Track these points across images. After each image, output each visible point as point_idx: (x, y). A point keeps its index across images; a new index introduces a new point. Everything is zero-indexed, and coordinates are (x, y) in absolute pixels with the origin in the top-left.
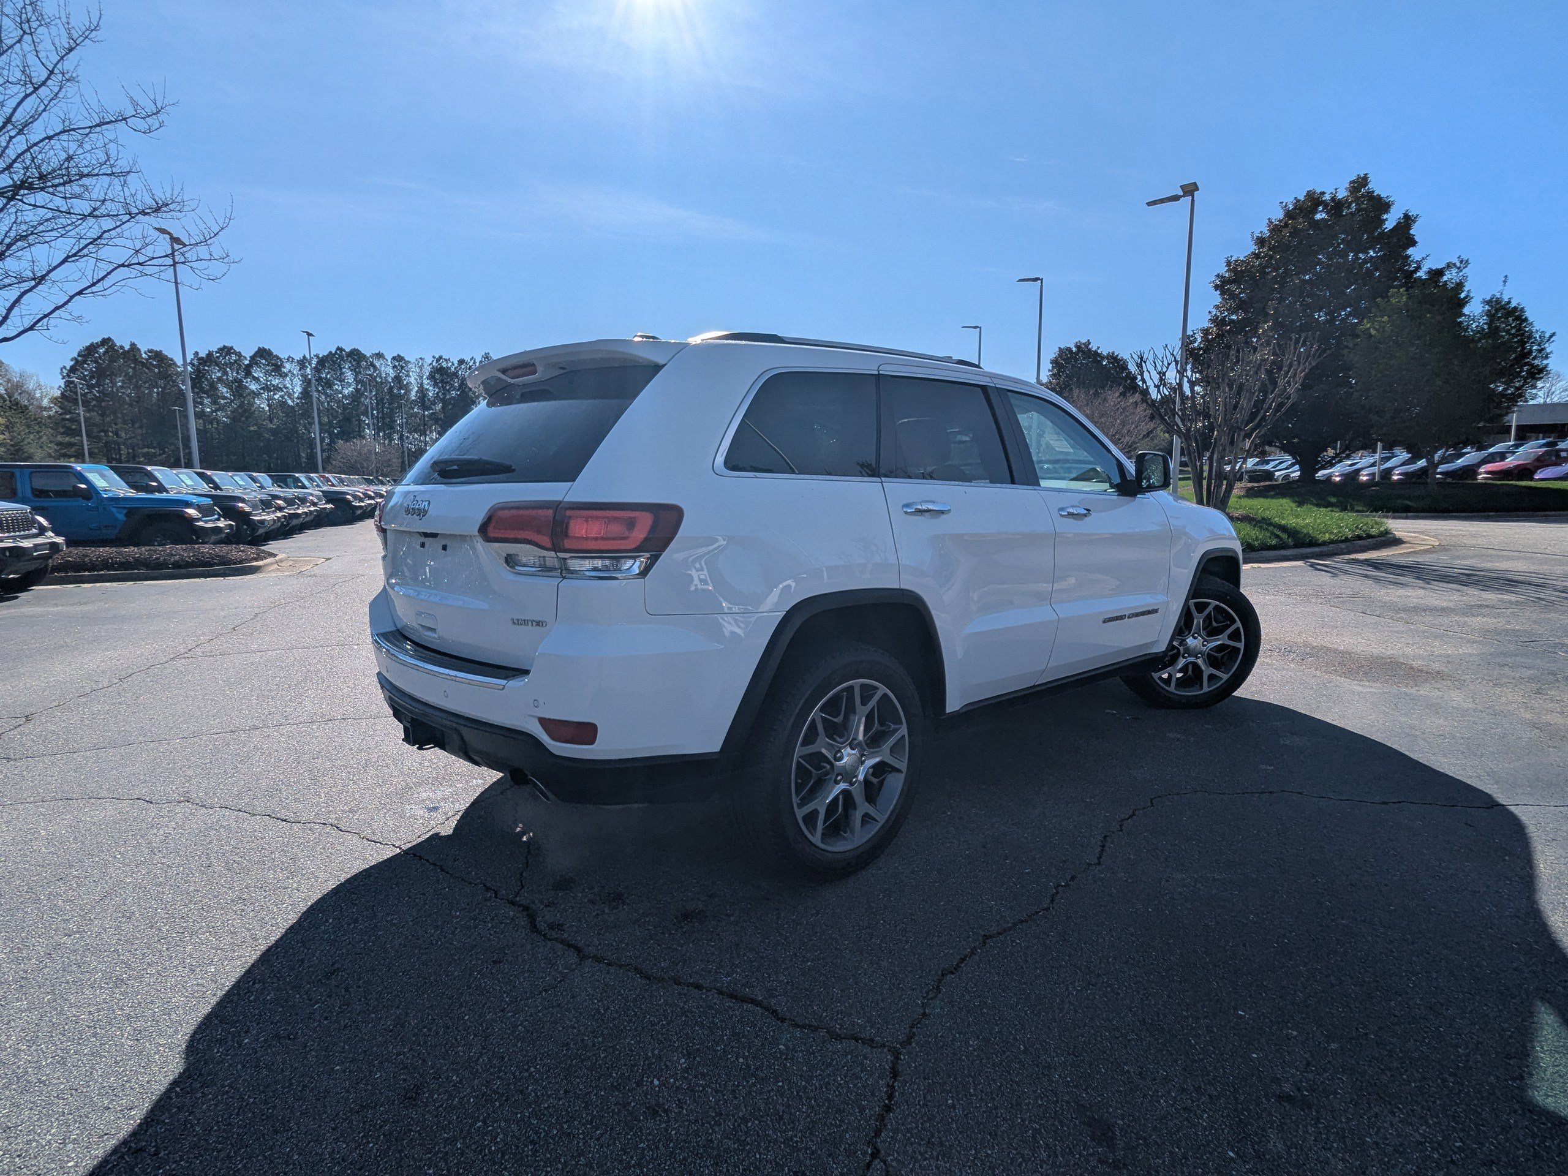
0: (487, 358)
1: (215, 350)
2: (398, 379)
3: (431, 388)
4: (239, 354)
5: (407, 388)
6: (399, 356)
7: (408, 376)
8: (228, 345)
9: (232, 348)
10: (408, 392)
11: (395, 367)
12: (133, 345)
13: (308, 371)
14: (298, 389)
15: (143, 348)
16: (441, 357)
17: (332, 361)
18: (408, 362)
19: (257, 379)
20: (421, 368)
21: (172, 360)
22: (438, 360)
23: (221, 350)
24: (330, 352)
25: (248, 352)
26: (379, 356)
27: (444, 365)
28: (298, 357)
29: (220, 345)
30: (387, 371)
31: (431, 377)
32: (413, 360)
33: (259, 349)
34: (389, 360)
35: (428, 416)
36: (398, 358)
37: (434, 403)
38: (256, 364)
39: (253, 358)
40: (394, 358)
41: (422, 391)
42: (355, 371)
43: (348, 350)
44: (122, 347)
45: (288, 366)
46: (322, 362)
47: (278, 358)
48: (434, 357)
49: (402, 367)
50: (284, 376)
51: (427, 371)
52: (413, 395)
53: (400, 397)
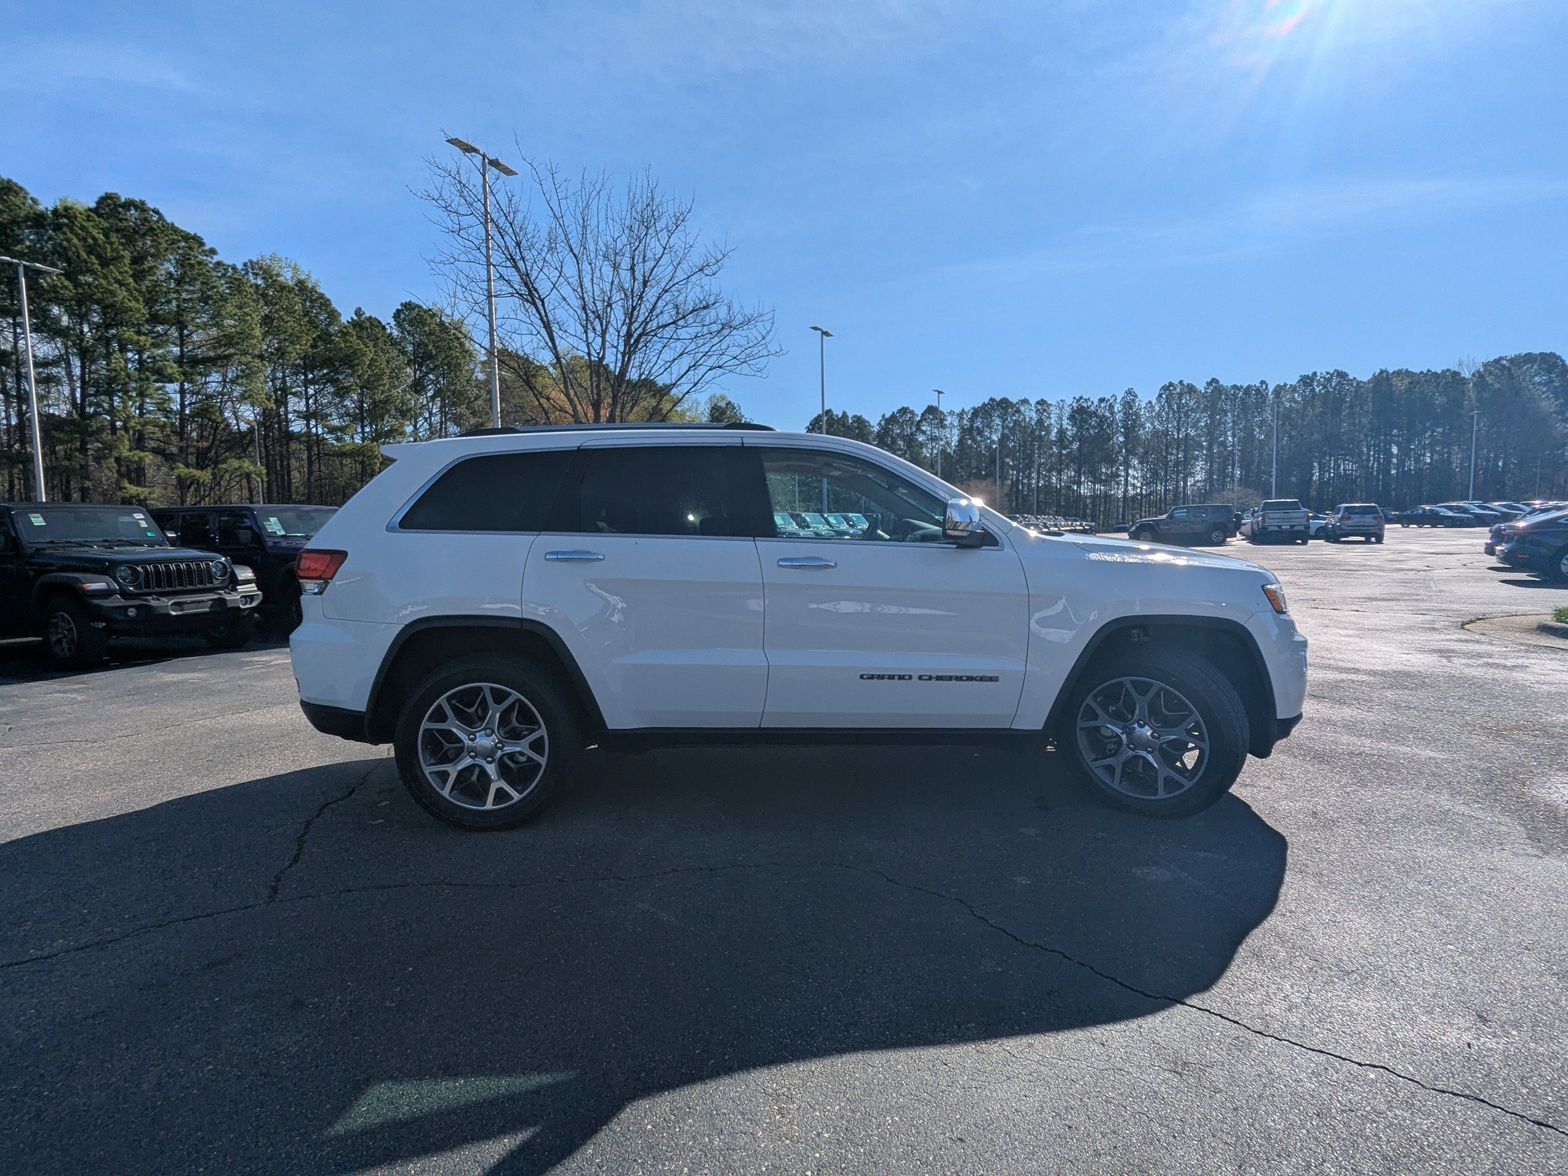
0: (1130, 393)
1: (896, 411)
2: (1040, 422)
3: (1070, 428)
4: (912, 412)
5: (1048, 430)
6: (1042, 400)
7: (1049, 418)
8: (905, 406)
9: (908, 408)
10: (1048, 432)
11: (1038, 410)
12: (844, 414)
13: (965, 422)
14: (956, 438)
15: (850, 415)
16: (1081, 398)
17: (984, 411)
18: (1049, 405)
19: (924, 432)
20: (1061, 409)
21: (868, 422)
22: (1078, 401)
23: (899, 411)
24: (984, 403)
25: (919, 411)
26: (1025, 401)
27: (1085, 405)
28: (958, 411)
29: (899, 407)
30: (1030, 414)
31: (1072, 418)
32: (1054, 403)
33: (929, 407)
34: (1033, 405)
35: (1066, 455)
36: (1042, 402)
37: (1071, 443)
38: (925, 419)
39: (923, 415)
40: (1038, 403)
41: (1062, 432)
42: (1002, 418)
43: (998, 400)
44: (837, 416)
45: (949, 419)
46: (976, 412)
47: (942, 413)
48: (1074, 398)
49: (1044, 411)
50: (944, 427)
51: (1067, 412)
52: (1053, 436)
53: (1041, 437)
